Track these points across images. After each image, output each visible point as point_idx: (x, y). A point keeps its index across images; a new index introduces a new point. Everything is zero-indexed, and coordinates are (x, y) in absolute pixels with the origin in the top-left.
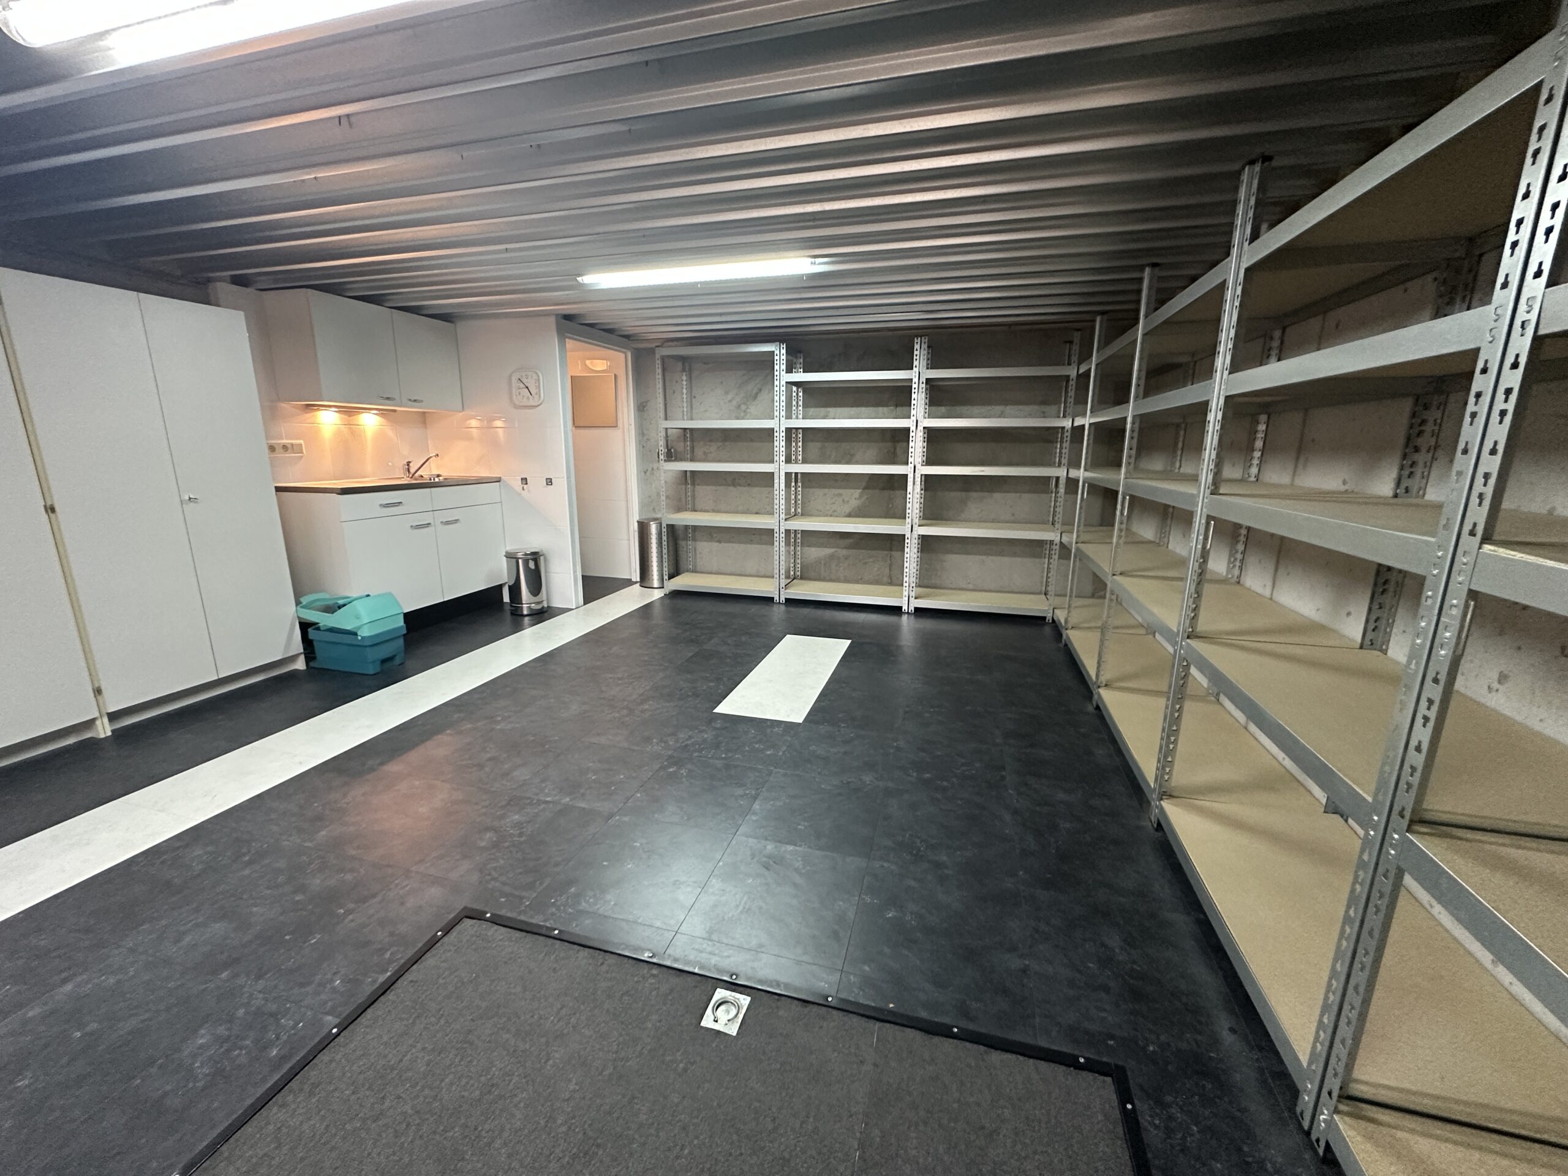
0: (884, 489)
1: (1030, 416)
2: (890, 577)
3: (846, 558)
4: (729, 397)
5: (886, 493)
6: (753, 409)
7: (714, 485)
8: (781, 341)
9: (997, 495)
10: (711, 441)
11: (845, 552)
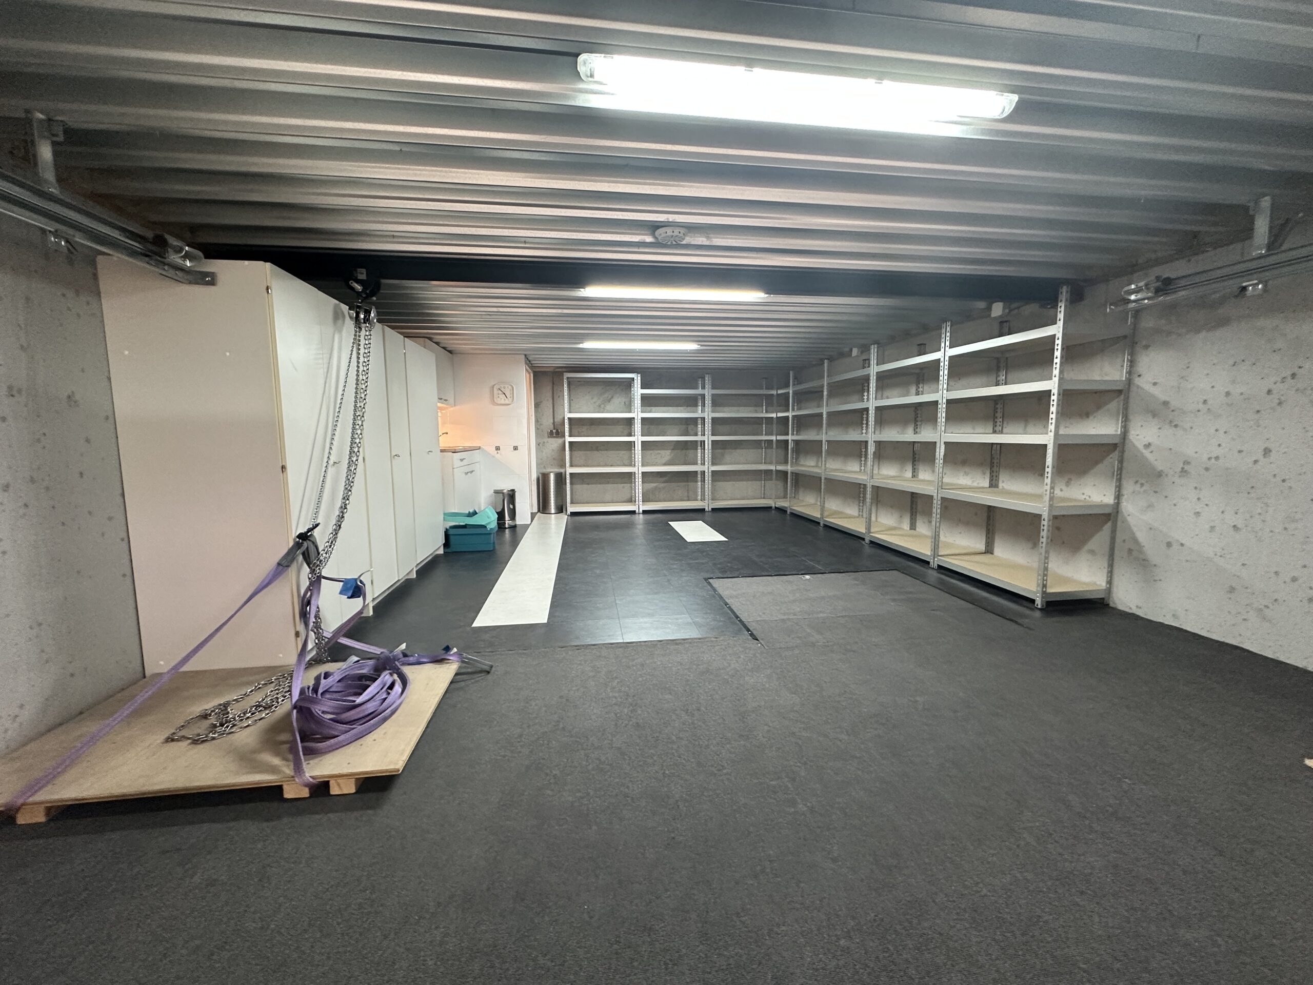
0: (682, 449)
1: (750, 412)
2: (688, 496)
3: (664, 488)
4: (594, 400)
5: (684, 451)
6: (608, 407)
7: (585, 450)
8: (638, 373)
9: (738, 451)
10: (583, 425)
11: (662, 485)
